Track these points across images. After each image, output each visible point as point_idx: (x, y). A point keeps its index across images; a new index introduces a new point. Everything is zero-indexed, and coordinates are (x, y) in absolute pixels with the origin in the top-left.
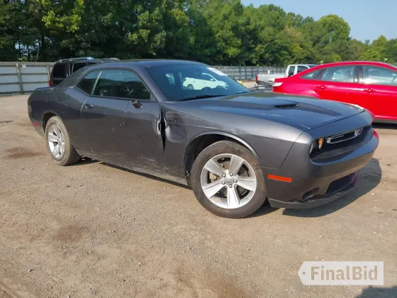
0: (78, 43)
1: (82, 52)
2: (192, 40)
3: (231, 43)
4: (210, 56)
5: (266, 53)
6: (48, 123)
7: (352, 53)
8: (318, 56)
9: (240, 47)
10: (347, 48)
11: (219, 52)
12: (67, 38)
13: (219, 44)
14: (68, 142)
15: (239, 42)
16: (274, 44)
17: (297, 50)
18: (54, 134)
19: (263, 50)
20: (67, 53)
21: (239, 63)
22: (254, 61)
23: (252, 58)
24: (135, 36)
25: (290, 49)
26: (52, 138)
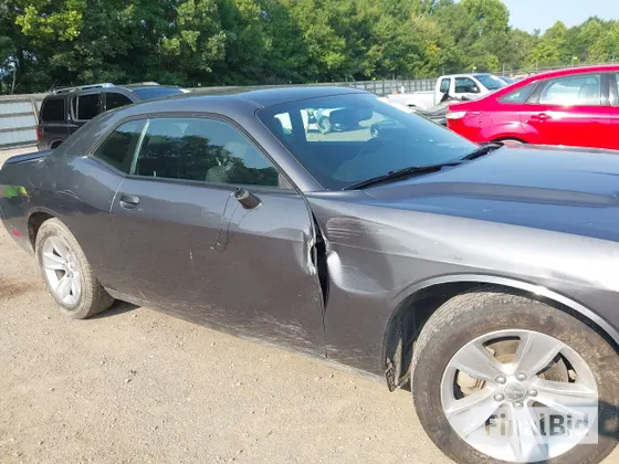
0: (79, 57)
1: (88, 74)
2: (268, 43)
3: (329, 46)
4: (298, 69)
5: (385, 58)
6: (41, 233)
7: (516, 52)
8: (464, 59)
9: (344, 51)
10: (507, 43)
11: (310, 61)
12: (61, 51)
13: (311, 48)
14: (87, 272)
15: (343, 42)
16: (397, 44)
17: (432, 51)
18: (55, 253)
19: (380, 53)
20: (63, 77)
21: (344, 77)
22: (368, 72)
23: (365, 68)
24: (175, 42)
25: (421, 49)
26: (52, 264)
